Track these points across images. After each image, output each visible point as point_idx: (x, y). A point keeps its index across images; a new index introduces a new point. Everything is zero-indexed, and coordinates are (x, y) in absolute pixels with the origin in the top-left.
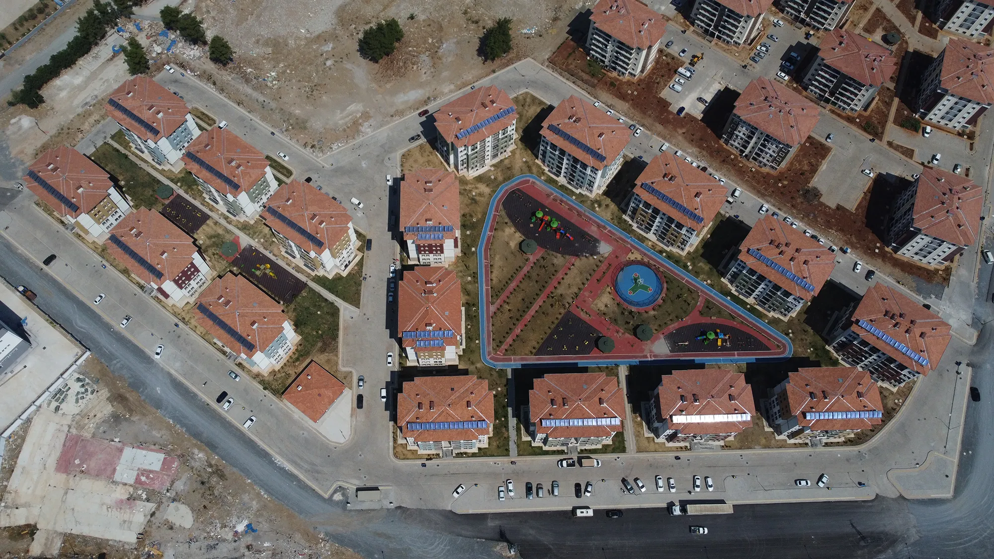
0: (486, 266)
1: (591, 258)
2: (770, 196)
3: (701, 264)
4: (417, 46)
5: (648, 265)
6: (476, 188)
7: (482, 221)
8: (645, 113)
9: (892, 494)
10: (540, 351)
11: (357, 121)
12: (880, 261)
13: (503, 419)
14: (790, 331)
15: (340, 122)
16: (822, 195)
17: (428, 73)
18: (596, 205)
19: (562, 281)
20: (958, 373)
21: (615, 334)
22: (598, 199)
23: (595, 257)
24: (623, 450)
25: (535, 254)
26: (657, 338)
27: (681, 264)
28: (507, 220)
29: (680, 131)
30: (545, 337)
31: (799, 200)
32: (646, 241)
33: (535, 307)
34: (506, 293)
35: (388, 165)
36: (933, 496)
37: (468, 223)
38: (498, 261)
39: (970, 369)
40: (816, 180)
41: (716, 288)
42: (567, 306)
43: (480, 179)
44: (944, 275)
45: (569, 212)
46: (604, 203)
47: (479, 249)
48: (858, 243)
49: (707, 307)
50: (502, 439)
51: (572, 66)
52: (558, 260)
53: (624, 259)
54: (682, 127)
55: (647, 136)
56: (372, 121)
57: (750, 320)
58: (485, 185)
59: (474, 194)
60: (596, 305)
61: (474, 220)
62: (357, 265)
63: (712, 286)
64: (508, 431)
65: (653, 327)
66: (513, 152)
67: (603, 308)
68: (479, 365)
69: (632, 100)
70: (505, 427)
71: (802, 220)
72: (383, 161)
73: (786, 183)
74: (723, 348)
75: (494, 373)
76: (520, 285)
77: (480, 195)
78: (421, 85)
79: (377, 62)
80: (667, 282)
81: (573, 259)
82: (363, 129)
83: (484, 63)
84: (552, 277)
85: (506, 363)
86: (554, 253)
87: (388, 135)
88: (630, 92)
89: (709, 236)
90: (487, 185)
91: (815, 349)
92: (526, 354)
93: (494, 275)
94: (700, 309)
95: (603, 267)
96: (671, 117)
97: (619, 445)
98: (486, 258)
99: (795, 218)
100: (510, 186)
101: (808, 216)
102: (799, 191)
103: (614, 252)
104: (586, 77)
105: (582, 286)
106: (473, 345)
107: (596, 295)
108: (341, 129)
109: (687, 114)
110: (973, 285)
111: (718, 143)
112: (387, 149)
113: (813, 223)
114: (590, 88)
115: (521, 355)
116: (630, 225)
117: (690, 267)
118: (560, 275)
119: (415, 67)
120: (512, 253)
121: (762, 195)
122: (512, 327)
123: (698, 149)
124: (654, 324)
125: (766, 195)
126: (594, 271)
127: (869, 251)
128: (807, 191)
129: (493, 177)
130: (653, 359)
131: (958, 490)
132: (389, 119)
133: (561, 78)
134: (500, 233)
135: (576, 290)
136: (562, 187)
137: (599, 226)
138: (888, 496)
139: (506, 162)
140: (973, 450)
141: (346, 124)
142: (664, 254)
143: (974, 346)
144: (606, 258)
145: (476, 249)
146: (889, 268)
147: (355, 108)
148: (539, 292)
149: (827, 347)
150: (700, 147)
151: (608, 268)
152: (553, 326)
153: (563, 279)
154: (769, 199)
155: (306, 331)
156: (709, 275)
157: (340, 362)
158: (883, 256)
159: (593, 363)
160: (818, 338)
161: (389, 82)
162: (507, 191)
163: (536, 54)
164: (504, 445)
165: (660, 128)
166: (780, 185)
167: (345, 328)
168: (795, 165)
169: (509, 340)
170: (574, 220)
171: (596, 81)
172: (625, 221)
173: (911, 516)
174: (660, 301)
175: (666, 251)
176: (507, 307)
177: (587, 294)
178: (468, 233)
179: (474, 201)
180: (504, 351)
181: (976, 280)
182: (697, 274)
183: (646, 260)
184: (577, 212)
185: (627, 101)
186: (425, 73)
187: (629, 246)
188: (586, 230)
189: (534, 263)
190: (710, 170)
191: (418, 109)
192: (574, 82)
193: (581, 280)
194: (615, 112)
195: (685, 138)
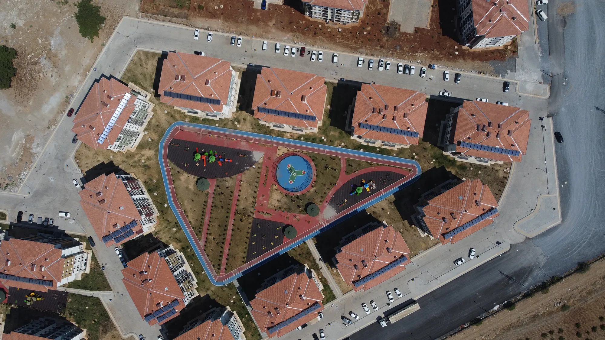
0: (181, 214)
1: (251, 169)
2: (361, 47)
3: (332, 133)
4: (33, 51)
5: (294, 154)
6: (143, 155)
7: (160, 180)
8: (237, 22)
9: (521, 239)
10: (248, 258)
11: (25, 147)
12: (461, 61)
13: (247, 316)
14: (414, 154)
15: (14, 155)
16: (400, 25)
17: (54, 75)
18: (236, 123)
19: (239, 198)
20: (543, 126)
21: (294, 219)
22: (235, 117)
23: (254, 166)
24: (333, 297)
25: (211, 185)
26: (324, 207)
27: (318, 140)
28: (178, 169)
29: (271, 24)
30: (247, 246)
31: (384, 40)
32: (285, 135)
33: (230, 227)
34: (205, 227)
35: (68, 171)
36: (548, 228)
37: (151, 187)
38: (188, 206)
39: (551, 119)
40: (391, 13)
41: (350, 147)
42: (252, 216)
43: (141, 146)
44: (513, 49)
45: (219, 139)
46: (241, 118)
47: (170, 203)
48: (441, 54)
49: (349, 165)
50: (252, 329)
51: (161, 7)
52: (229, 182)
53: (275, 158)
54: (271, 19)
55: (247, 42)
56: (37, 140)
57: (383, 160)
58: (148, 149)
59: (143, 161)
60: (271, 204)
61: (155, 182)
62: (92, 260)
63: (346, 146)
64: (253, 322)
65: (317, 201)
66: (154, 110)
67: (277, 204)
68: (212, 289)
69: (222, 14)
70: (251, 320)
71: (392, 56)
72: (63, 169)
73: (369, 28)
74: (373, 191)
75: (225, 289)
76: (211, 216)
77: (149, 159)
78: (55, 89)
79: (10, 86)
80: (313, 160)
81: (239, 176)
82: (34, 151)
83: (92, 42)
84: (231, 198)
85: (230, 278)
86: (224, 178)
87: (55, 146)
88: (217, 7)
89: (329, 107)
90: (150, 149)
91: (437, 159)
92: (240, 265)
93: (190, 218)
94: (345, 169)
95: (264, 171)
96: (259, 14)
97: (330, 296)
98: (178, 208)
99: (387, 57)
100: (166, 140)
101: (396, 50)
102: (381, 31)
103: (266, 156)
104: (176, 11)
105: (255, 195)
106: (202, 277)
107: (268, 197)
108: (18, 161)
109: (270, 4)
110: (536, 46)
111: (304, 19)
112: (61, 158)
113: (401, 55)
114: (185, 21)
115: (237, 267)
116: (268, 127)
117: (325, 140)
118: (236, 194)
119: (41, 75)
120: (194, 194)
121: (354, 49)
122: (221, 250)
123: (291, 34)
124: (317, 198)
125: (358, 48)
126: (258, 178)
127: (451, 57)
128: (388, 29)
129: (150, 140)
130: (327, 224)
131: (564, 215)
132: (47, 131)
133: (157, 22)
134: (178, 182)
135: (252, 200)
136: (205, 120)
137: (246, 140)
138: (519, 242)
139: (153, 121)
140: (568, 180)
141: (18, 154)
142: (302, 138)
143: (549, 98)
144: (262, 163)
145: (168, 204)
146: (470, 63)
147: (18, 136)
148: (228, 215)
149: (444, 153)
150: (292, 30)
151: (267, 171)
152: (249, 235)
153: (239, 195)
154: (361, 50)
155: (87, 324)
156: (341, 138)
157: (121, 333)
158: (463, 55)
159: (288, 249)
160: (436, 148)
161: (29, 99)
162: (166, 145)
163: (128, 10)
164: (256, 333)
165: (253, 28)
166: (365, 33)
167: (111, 309)
168: (371, 8)
169: (224, 260)
170: (226, 144)
171: (186, 11)
172: (263, 125)
173: (537, 248)
174: (314, 178)
175: (302, 136)
176: (211, 237)
177: (261, 198)
178: (155, 194)
179: (146, 167)
180: (224, 270)
181: (537, 41)
182: (331, 142)
183: (291, 150)
184: (225, 136)
185: (219, 18)
186: (52, 76)
187: (274, 145)
188: (238, 148)
189: (214, 193)
190: (308, 48)
191: (64, 111)
192: (170, 21)
193: (252, 190)
194: (214, 32)
195: (278, 28)
